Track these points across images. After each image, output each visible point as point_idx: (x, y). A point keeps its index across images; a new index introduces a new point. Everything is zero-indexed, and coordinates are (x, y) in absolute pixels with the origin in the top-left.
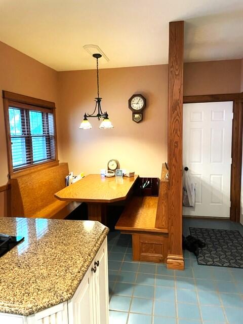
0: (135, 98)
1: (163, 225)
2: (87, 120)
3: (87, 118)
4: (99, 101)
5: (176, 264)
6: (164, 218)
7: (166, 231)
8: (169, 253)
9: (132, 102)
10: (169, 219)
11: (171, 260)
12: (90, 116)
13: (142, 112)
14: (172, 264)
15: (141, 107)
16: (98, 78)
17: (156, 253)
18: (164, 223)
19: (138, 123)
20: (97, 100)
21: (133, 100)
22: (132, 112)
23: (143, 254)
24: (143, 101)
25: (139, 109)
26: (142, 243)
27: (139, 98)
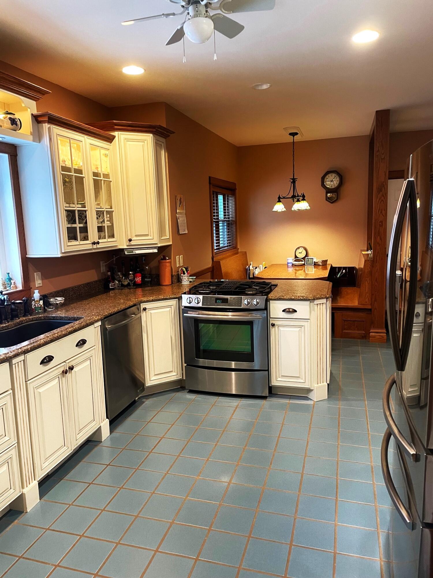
0: (330, 175)
1: (366, 302)
2: (280, 202)
3: (281, 200)
4: (294, 181)
5: (378, 337)
6: (368, 295)
7: (369, 307)
8: (372, 327)
9: (325, 180)
10: (372, 295)
11: (373, 334)
12: (284, 198)
13: (336, 190)
14: (374, 337)
15: (336, 185)
16: (294, 157)
17: (358, 330)
18: (367, 300)
19: (332, 203)
20: (292, 181)
21: (327, 177)
22: (325, 191)
23: (344, 331)
24: (338, 179)
25: (333, 187)
26: (345, 321)
27: (334, 175)
